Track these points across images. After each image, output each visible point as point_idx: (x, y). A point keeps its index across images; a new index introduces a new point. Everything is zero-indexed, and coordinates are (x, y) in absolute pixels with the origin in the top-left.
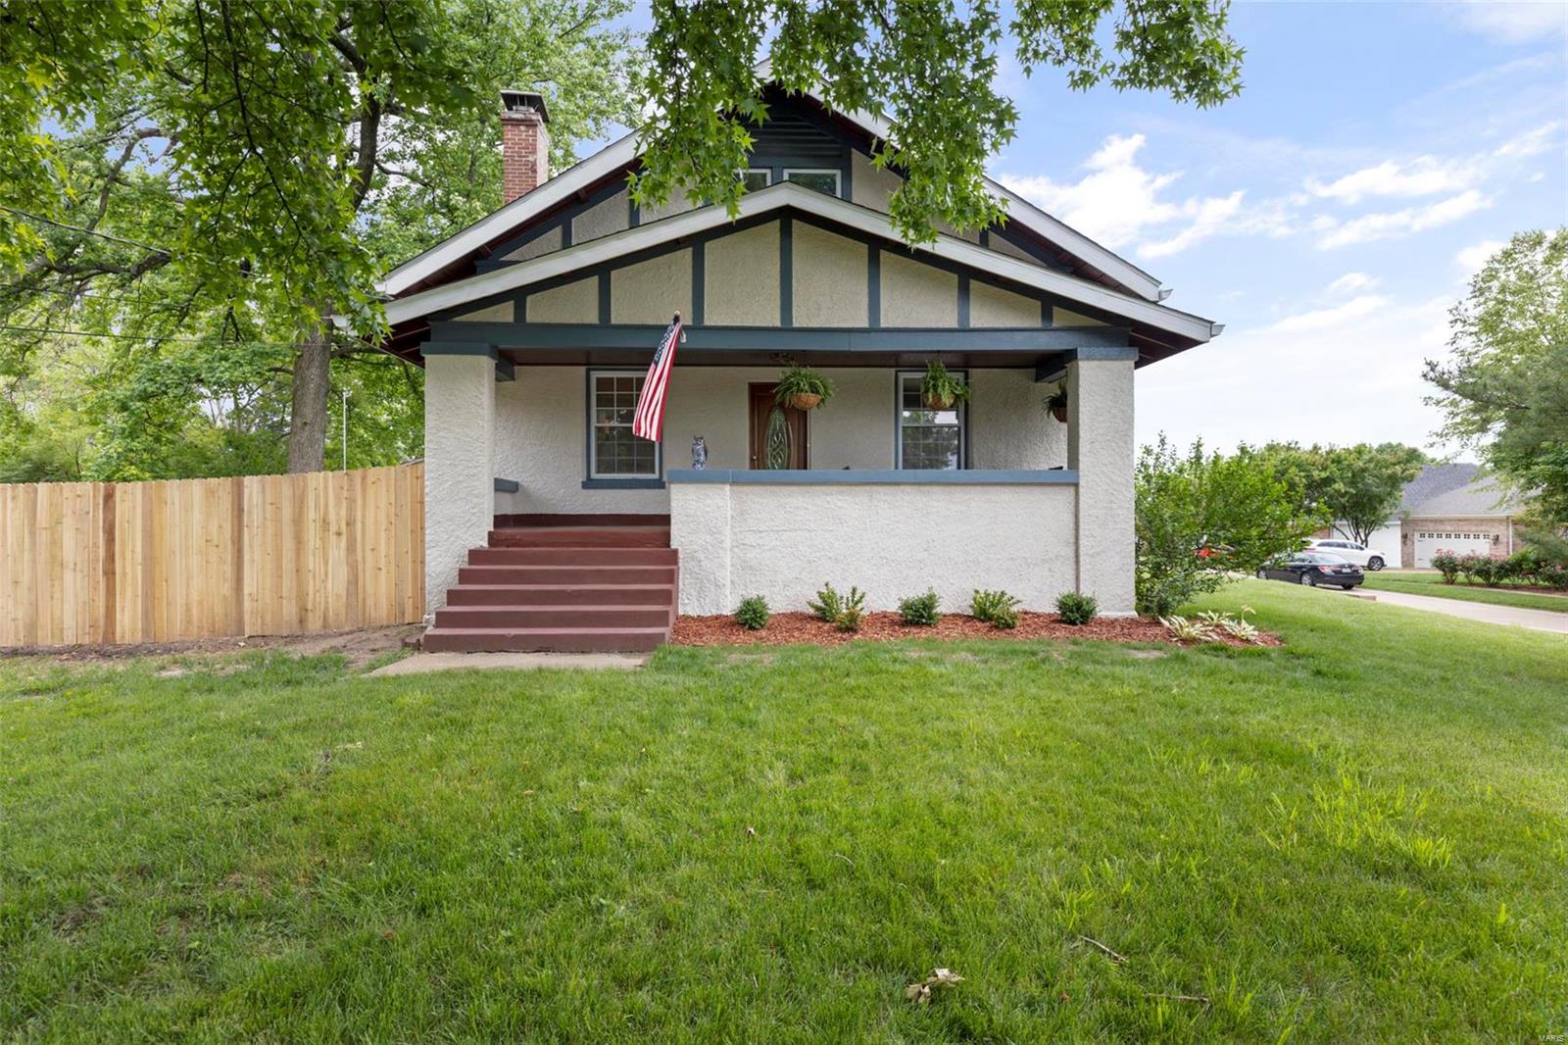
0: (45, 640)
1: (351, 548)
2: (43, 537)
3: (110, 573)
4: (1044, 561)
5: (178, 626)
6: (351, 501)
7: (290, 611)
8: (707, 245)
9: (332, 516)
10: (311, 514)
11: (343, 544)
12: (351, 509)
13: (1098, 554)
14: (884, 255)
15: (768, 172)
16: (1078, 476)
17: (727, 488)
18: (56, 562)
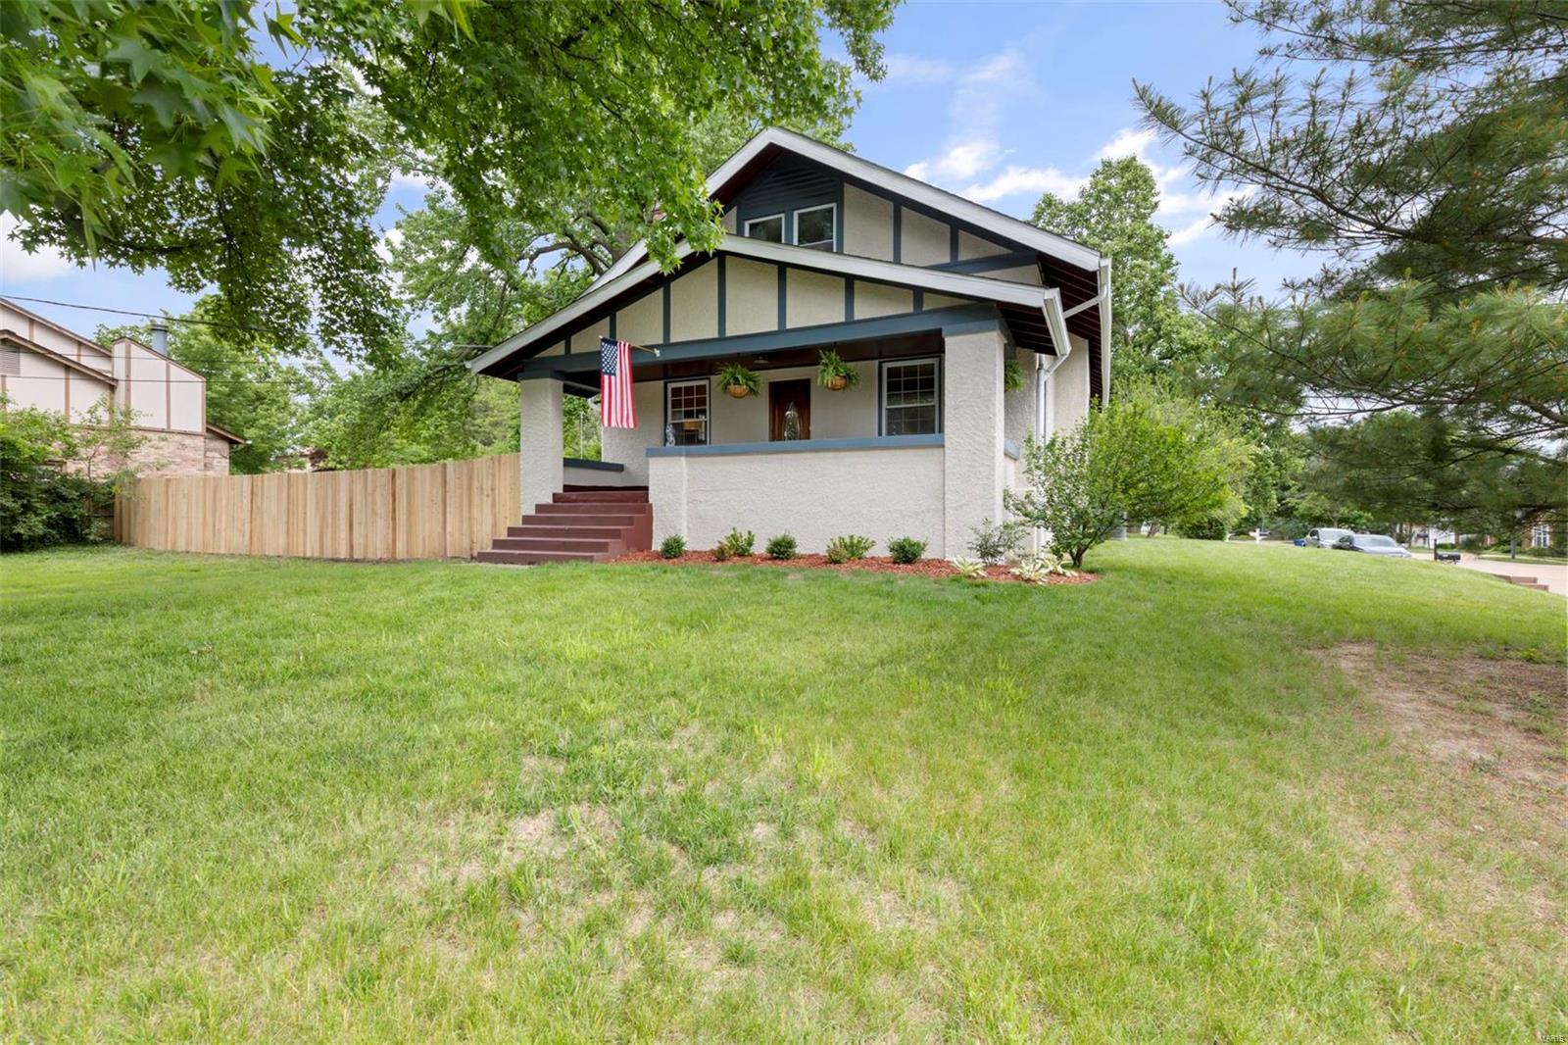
0: (370, 556)
1: (493, 506)
2: (369, 499)
3: (394, 519)
4: (917, 514)
5: (420, 550)
6: (493, 475)
7: (466, 543)
8: (672, 284)
9: (485, 487)
10: (476, 484)
11: (490, 502)
12: (493, 481)
13: (961, 507)
14: (789, 271)
15: (782, 216)
16: (943, 439)
17: (683, 459)
18: (374, 513)
